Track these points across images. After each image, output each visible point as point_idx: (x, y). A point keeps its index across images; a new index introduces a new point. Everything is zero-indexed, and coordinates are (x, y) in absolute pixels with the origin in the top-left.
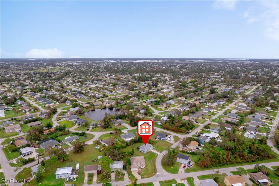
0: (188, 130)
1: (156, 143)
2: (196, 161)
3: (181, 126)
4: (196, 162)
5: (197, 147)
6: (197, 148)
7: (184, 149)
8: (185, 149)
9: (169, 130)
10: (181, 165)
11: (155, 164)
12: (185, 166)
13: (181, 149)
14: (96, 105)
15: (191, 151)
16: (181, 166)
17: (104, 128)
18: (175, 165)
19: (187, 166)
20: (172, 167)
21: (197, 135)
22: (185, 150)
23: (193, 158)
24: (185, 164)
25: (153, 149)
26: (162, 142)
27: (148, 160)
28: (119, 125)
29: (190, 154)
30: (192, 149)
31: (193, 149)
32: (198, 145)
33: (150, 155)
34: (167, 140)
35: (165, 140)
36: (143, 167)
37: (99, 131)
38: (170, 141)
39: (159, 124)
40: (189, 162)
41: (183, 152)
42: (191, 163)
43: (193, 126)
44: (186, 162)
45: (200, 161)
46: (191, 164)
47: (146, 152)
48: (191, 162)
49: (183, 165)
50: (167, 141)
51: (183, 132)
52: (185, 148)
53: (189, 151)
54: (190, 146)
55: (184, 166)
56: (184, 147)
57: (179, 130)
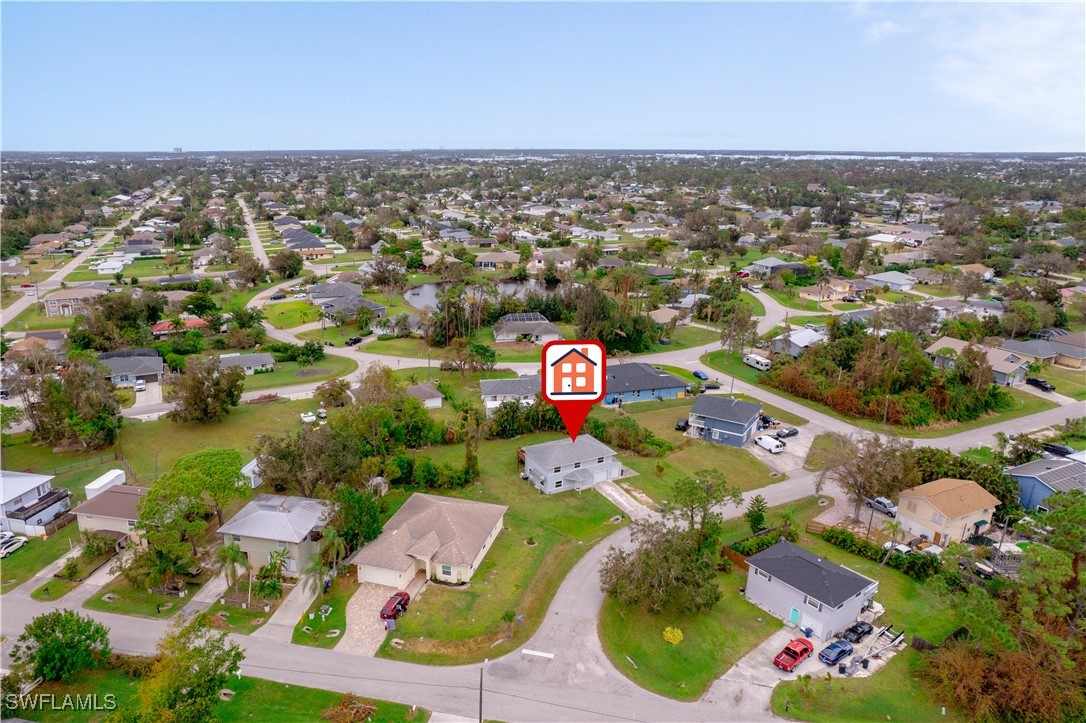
0: (943, 413)
1: (671, 449)
2: (924, 635)
3: (899, 387)
4: (919, 645)
5: (977, 525)
6: (976, 539)
7: (856, 522)
8: (868, 525)
9: (805, 396)
10: (768, 635)
11: (562, 577)
12: (792, 656)
13: (828, 520)
14: (486, 265)
15: (904, 548)
16: (763, 645)
17: (432, 345)
18: (713, 624)
19: (821, 656)
20: (673, 635)
21: (1006, 453)
22: (860, 532)
23: (910, 606)
24: (808, 633)
25: (617, 482)
26: (713, 451)
27: (531, 542)
28: (519, 340)
29: (897, 567)
30: (924, 537)
31: (937, 536)
32: (988, 518)
33: (572, 511)
34: (755, 451)
35: (738, 442)
36: (453, 579)
37: (400, 353)
38: (771, 457)
39: (753, 364)
40: (853, 630)
41: (839, 540)
42: (867, 640)
43: (994, 395)
44: (821, 623)
45: (962, 645)
46: (861, 649)
47: (551, 489)
48: (877, 630)
49: (779, 641)
50: (748, 454)
51: (897, 422)
52: (865, 514)
53: (888, 545)
54: (912, 507)
55: (787, 651)
56: (858, 507)
57: (873, 406)
